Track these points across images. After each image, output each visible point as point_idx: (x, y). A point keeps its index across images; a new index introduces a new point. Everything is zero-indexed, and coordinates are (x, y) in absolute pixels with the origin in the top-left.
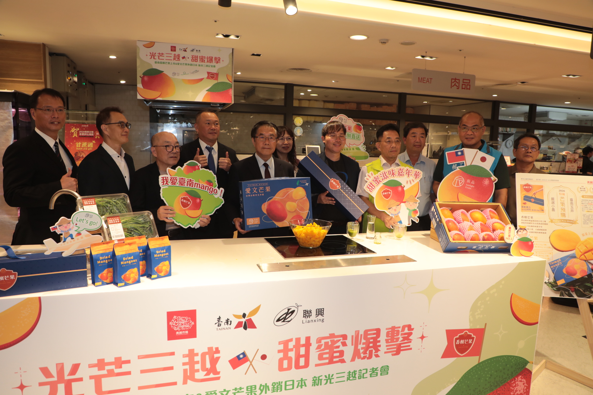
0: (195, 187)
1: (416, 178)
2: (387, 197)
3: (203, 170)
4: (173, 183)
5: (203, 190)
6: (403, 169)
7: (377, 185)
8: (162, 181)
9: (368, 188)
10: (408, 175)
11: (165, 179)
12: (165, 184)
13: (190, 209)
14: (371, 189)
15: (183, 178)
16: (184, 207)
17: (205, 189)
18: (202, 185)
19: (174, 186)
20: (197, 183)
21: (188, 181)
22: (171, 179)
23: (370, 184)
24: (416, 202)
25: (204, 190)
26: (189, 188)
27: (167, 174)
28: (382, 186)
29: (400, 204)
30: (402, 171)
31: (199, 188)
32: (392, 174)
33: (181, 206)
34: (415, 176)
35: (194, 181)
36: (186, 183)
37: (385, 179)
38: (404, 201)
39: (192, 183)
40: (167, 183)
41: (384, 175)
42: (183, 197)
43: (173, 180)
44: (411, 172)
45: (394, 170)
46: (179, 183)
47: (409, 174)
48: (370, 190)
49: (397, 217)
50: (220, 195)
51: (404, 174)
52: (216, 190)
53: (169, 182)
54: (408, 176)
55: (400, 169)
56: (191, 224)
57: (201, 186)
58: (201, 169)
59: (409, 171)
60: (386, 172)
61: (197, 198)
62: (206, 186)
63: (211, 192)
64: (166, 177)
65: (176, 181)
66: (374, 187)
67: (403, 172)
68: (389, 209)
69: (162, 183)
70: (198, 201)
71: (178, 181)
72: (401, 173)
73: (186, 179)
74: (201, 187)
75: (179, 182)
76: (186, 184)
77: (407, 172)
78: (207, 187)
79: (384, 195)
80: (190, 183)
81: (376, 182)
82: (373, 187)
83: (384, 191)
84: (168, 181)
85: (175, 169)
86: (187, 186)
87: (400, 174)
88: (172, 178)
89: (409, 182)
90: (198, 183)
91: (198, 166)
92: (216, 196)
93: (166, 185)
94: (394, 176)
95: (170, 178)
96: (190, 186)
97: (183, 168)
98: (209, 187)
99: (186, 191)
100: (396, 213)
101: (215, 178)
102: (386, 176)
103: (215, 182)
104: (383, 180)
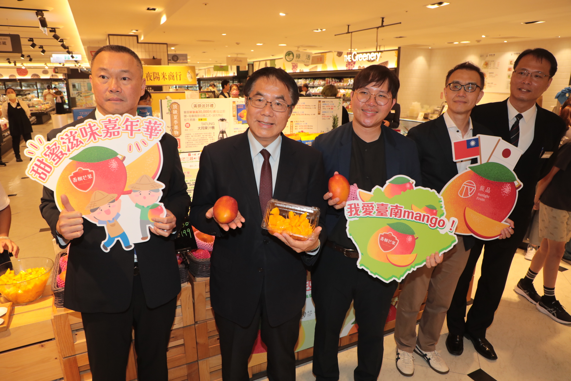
0: (404, 217)
1: (150, 137)
2: (83, 185)
3: (420, 189)
4: (368, 212)
5: (418, 221)
6: (117, 120)
7: (56, 164)
8: (349, 210)
9: (34, 173)
10: (130, 132)
11: (353, 206)
12: (354, 215)
13: (395, 253)
14: (42, 173)
15: (384, 203)
16: (385, 250)
17: (423, 220)
18: (417, 214)
19: (368, 217)
20: (408, 211)
21: (392, 209)
22: (364, 206)
23: (38, 163)
24: (156, 188)
25: (421, 222)
26: (394, 220)
27: (358, 200)
28: (70, 164)
29: (117, 198)
30: (115, 125)
31: (412, 218)
32: (91, 135)
33: (379, 248)
34: (147, 131)
35: (402, 207)
36: (389, 211)
37: (75, 148)
38: (127, 189)
39: (399, 212)
40: (356, 213)
41: (72, 138)
42: (383, 234)
43: (366, 209)
44: (137, 125)
45: (94, 125)
46: (376, 212)
47: (132, 130)
48: (40, 177)
49: (113, 225)
50: (451, 229)
51: (120, 130)
52: (442, 222)
53: (360, 212)
54: (132, 135)
55: (110, 121)
56: (396, 277)
57: (415, 215)
58: (415, 188)
59: (132, 122)
60: (76, 133)
61: (407, 235)
62: (424, 216)
63: (433, 225)
64: (355, 204)
65: (372, 209)
66: (49, 169)
67: (116, 128)
68: (93, 211)
69: (349, 214)
70: (410, 239)
71: (375, 209)
72: (113, 128)
73: (390, 205)
74: (416, 217)
75: (377, 210)
76: (388, 213)
77: (127, 126)
78: (426, 218)
79: (75, 184)
80: (396, 211)
81: (54, 156)
82: (47, 168)
83: (76, 175)
84: (358, 210)
85: (370, 191)
86: (391, 216)
87: (110, 133)
88: (366, 205)
89: (134, 148)
90: (410, 211)
91: (410, 183)
92: (442, 232)
93: (356, 215)
94: (95, 139)
95: (362, 205)
96: (396, 216)
97: (383, 189)
98: (430, 217)
99: (388, 224)
100: (110, 217)
101: (441, 201)
102: (77, 140)
103: (442, 207)
104: (69, 150)
